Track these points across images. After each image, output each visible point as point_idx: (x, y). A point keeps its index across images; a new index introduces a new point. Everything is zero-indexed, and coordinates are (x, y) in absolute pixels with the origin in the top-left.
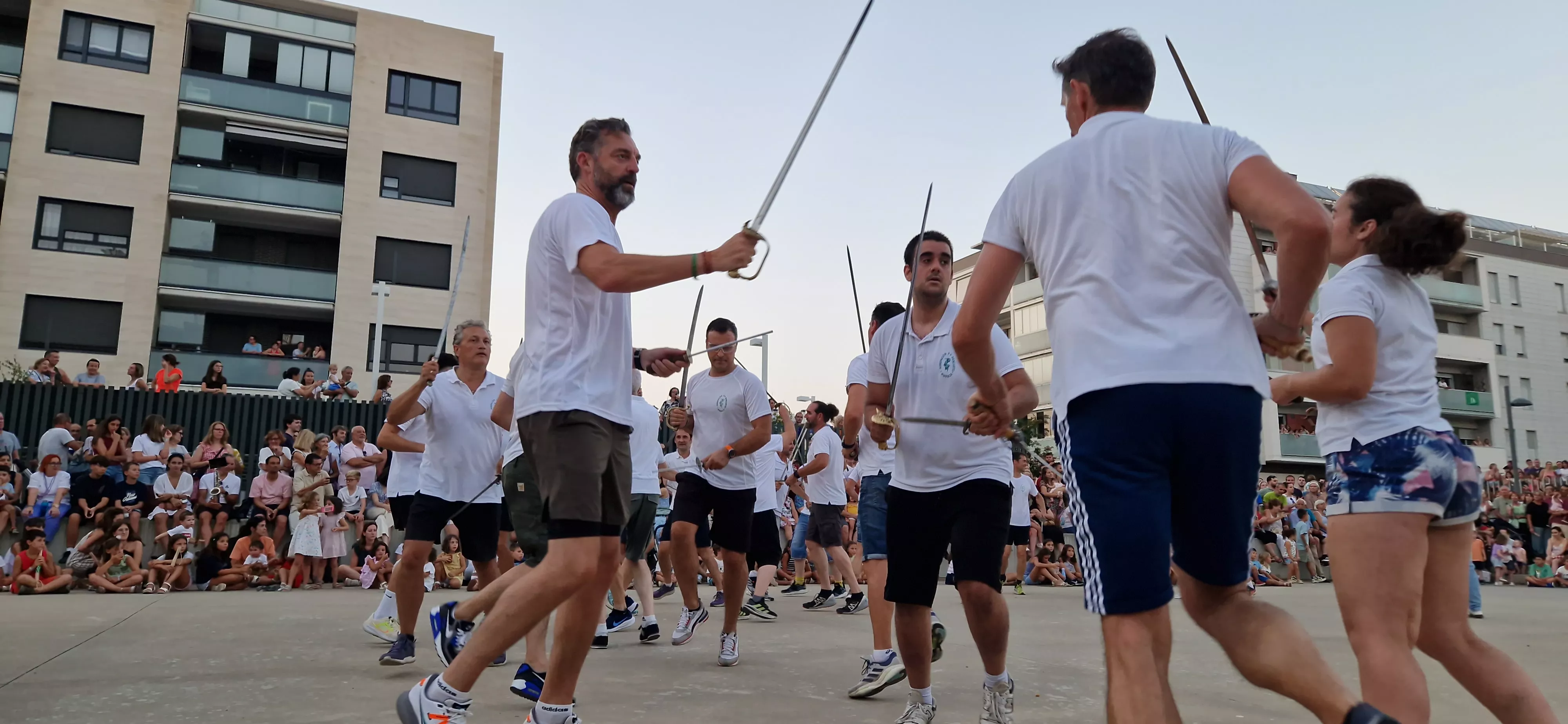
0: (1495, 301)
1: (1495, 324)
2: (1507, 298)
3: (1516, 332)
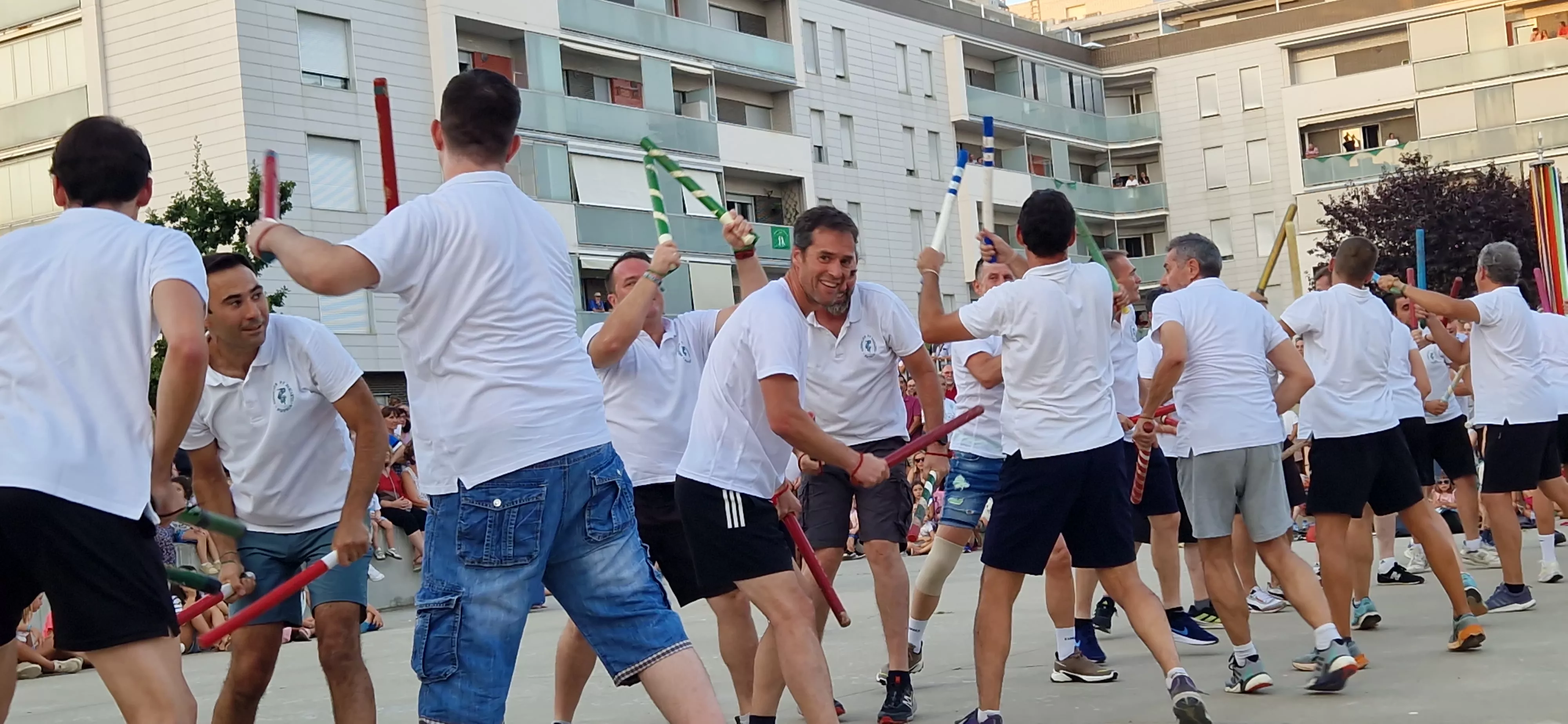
0: (814, 72)
1: (812, 110)
2: (830, 67)
3: (842, 125)
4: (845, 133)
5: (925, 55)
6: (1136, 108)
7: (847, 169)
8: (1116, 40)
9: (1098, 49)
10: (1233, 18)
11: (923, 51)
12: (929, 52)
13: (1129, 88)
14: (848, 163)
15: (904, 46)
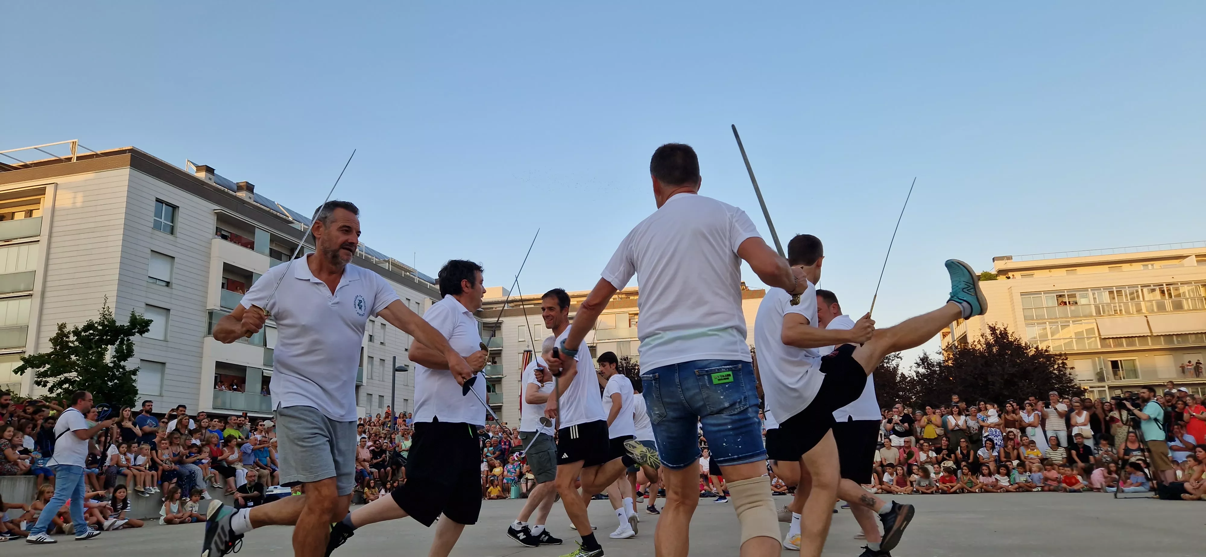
3: (381, 328)
4: (383, 331)
5: (417, 304)
6: (494, 335)
7: (381, 346)
8: (488, 308)
9: (481, 311)
10: (533, 306)
11: (416, 303)
12: (419, 304)
13: (492, 327)
14: (382, 343)
15: (409, 300)
